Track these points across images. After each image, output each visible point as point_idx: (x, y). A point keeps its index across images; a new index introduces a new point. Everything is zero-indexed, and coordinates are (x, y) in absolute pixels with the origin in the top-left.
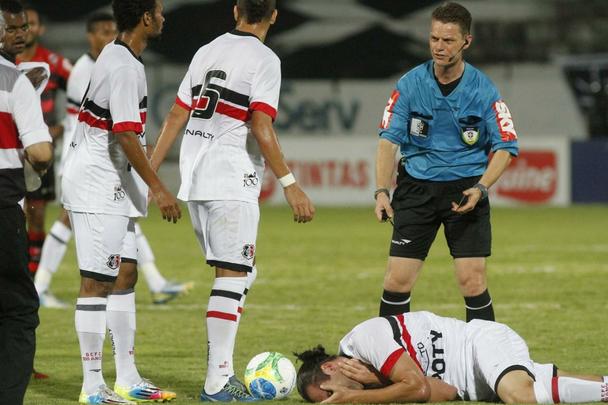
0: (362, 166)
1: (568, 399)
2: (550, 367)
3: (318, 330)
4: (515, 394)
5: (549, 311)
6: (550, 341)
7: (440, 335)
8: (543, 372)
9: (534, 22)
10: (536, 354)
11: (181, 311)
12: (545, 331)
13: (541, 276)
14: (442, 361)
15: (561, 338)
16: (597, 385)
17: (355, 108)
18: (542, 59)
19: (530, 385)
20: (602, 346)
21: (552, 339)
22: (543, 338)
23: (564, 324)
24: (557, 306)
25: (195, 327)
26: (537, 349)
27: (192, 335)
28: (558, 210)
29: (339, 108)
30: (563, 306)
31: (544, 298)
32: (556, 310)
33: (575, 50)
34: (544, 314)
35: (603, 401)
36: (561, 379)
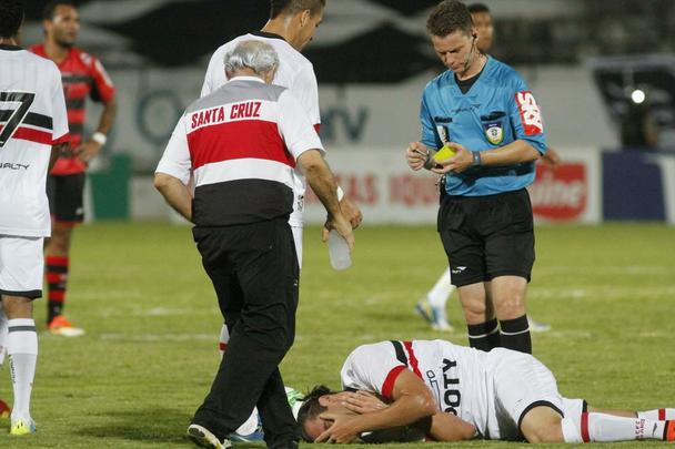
0: (370, 180)
1: (600, 437)
2: (580, 402)
3: (321, 363)
4: (540, 432)
5: (579, 340)
6: (578, 374)
7: (454, 364)
8: (572, 407)
9: (561, 20)
10: (565, 387)
11: (170, 341)
12: (573, 362)
13: (569, 301)
14: (457, 393)
15: (592, 370)
16: (631, 421)
17: (363, 116)
18: (570, 61)
19: (558, 422)
20: (636, 378)
21: (581, 371)
22: (571, 369)
23: (594, 354)
24: (587, 334)
25: (186, 359)
26: (565, 383)
27: (182, 368)
28: (588, 228)
29: (345, 116)
30: (594, 335)
31: (573, 326)
32: (586, 339)
33: (606, 50)
34: (572, 343)
35: (637, 439)
36: (592, 415)
